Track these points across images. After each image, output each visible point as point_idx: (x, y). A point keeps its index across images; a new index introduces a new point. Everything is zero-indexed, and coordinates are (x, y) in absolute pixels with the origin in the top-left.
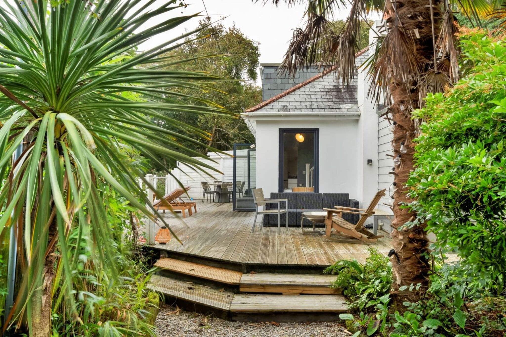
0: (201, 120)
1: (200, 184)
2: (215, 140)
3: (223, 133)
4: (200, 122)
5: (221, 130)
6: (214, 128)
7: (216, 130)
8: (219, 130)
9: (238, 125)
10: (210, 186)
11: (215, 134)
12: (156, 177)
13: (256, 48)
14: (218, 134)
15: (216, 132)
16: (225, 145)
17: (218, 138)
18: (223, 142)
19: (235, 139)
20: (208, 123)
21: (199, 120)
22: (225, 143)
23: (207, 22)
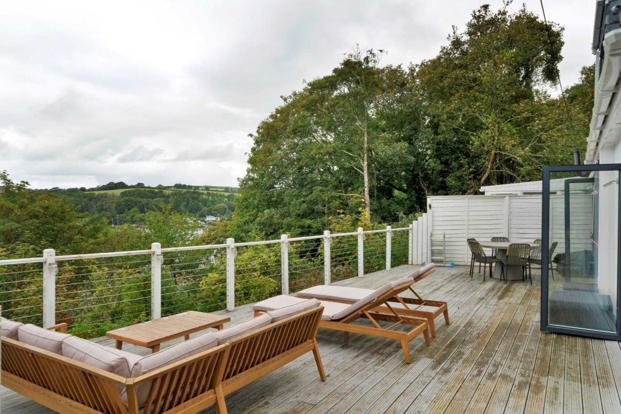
0: (474, 142)
1: (466, 244)
2: (494, 168)
3: (506, 158)
4: (472, 145)
5: (503, 153)
6: (493, 152)
7: (495, 154)
8: (500, 154)
9: (530, 145)
10: (484, 249)
11: (495, 159)
12: (391, 230)
13: (558, 35)
14: (499, 160)
15: (496, 157)
16: (508, 174)
17: (498, 164)
18: (506, 171)
19: (524, 164)
20: (484, 146)
21: (471, 142)
22: (509, 172)
23: (483, 13)
